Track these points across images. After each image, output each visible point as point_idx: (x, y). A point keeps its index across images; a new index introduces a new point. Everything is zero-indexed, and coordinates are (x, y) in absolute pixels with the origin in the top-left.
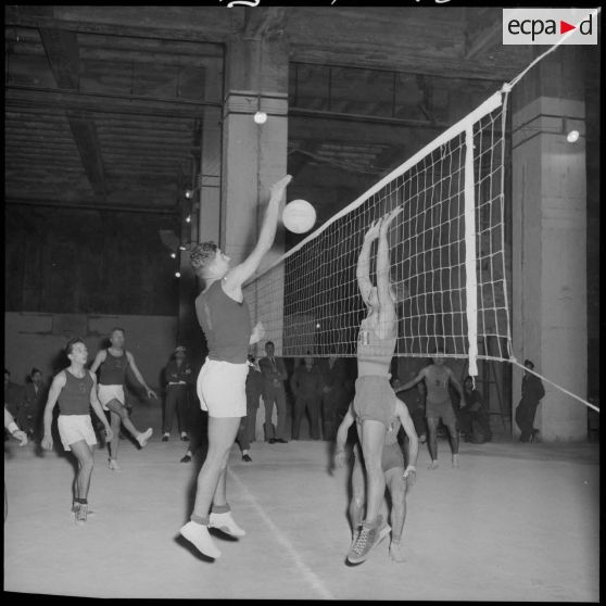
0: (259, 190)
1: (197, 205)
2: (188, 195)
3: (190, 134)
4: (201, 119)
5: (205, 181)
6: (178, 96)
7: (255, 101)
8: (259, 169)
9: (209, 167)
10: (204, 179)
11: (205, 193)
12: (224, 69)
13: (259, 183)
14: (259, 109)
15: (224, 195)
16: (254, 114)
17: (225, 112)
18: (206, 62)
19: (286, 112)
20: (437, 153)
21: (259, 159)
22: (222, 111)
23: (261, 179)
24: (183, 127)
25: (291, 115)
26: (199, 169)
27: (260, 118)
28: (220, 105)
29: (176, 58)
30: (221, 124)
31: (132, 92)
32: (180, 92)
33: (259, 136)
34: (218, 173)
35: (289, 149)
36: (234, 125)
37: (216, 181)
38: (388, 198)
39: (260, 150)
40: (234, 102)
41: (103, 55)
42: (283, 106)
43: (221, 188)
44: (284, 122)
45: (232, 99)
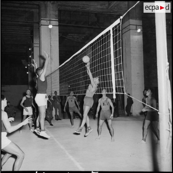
0: (51, 47)
1: (32, 52)
2: (30, 49)
3: (29, 31)
4: (33, 27)
5: (35, 45)
6: (25, 20)
7: (49, 22)
8: (51, 41)
9: (36, 41)
10: (34, 45)
11: (35, 49)
12: (39, 13)
13: (51, 45)
14: (50, 24)
16: (48, 25)
17: (40, 25)
18: (34, 10)
19: (58, 25)
20: (102, 36)
21: (51, 38)
22: (39, 25)
24: (27, 29)
26: (33, 42)
27: (50, 27)
28: (39, 23)
29: (25, 9)
30: (39, 29)
31: (11, 19)
32: (26, 19)
33: (50, 32)
34: (39, 43)
35: (59, 35)
36: (43, 29)
37: (38, 45)
39: (51, 36)
40: (43, 22)
42: (57, 23)
43: (40, 47)
44: (58, 27)
45: (42, 21)
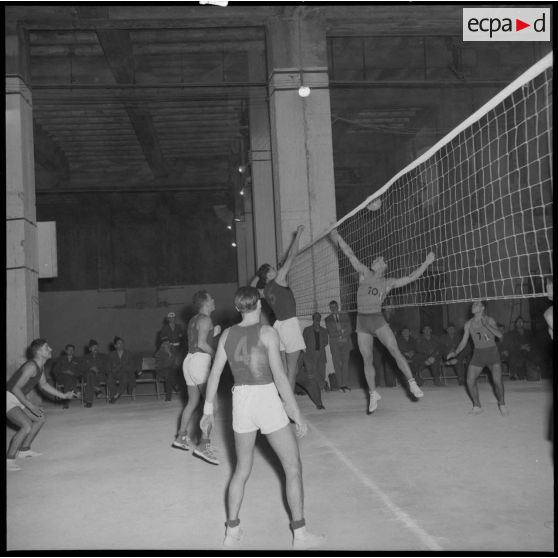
0: (308, 159)
1: (249, 179)
2: (240, 170)
3: (236, 115)
4: (247, 99)
5: (255, 156)
6: (224, 80)
7: (297, 77)
8: (306, 139)
9: (258, 143)
10: (254, 154)
11: (256, 167)
12: (266, 51)
13: (307, 152)
14: (302, 83)
15: (276, 167)
16: (298, 89)
17: (271, 90)
18: (247, 46)
19: (327, 84)
20: (518, 93)
21: (306, 129)
22: (267, 89)
23: (310, 149)
24: (231, 108)
25: (331, 87)
26: (248, 147)
27: (304, 92)
28: (266, 84)
29: (220, 46)
30: (268, 102)
31: (182, 81)
32: (226, 77)
33: (304, 109)
34: (267, 148)
35: (332, 119)
36: (281, 102)
37: (267, 156)
38: (463, 146)
39: (306, 122)
40: (279, 80)
41: (154, 49)
42: (324, 79)
43: (273, 160)
44: (326, 93)
45: (277, 77)
